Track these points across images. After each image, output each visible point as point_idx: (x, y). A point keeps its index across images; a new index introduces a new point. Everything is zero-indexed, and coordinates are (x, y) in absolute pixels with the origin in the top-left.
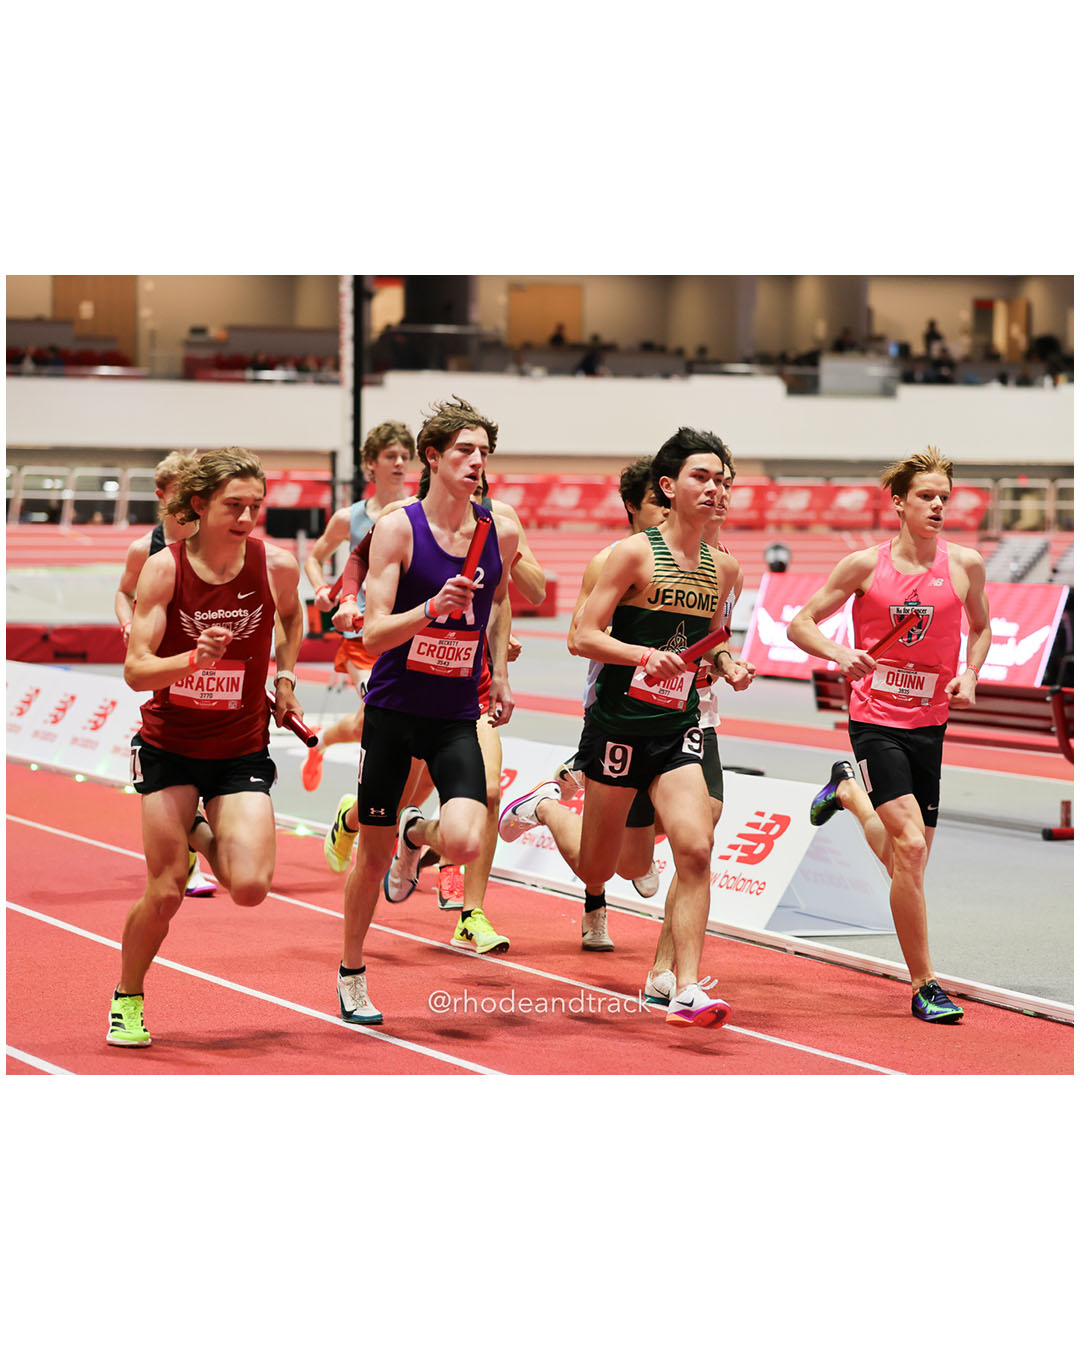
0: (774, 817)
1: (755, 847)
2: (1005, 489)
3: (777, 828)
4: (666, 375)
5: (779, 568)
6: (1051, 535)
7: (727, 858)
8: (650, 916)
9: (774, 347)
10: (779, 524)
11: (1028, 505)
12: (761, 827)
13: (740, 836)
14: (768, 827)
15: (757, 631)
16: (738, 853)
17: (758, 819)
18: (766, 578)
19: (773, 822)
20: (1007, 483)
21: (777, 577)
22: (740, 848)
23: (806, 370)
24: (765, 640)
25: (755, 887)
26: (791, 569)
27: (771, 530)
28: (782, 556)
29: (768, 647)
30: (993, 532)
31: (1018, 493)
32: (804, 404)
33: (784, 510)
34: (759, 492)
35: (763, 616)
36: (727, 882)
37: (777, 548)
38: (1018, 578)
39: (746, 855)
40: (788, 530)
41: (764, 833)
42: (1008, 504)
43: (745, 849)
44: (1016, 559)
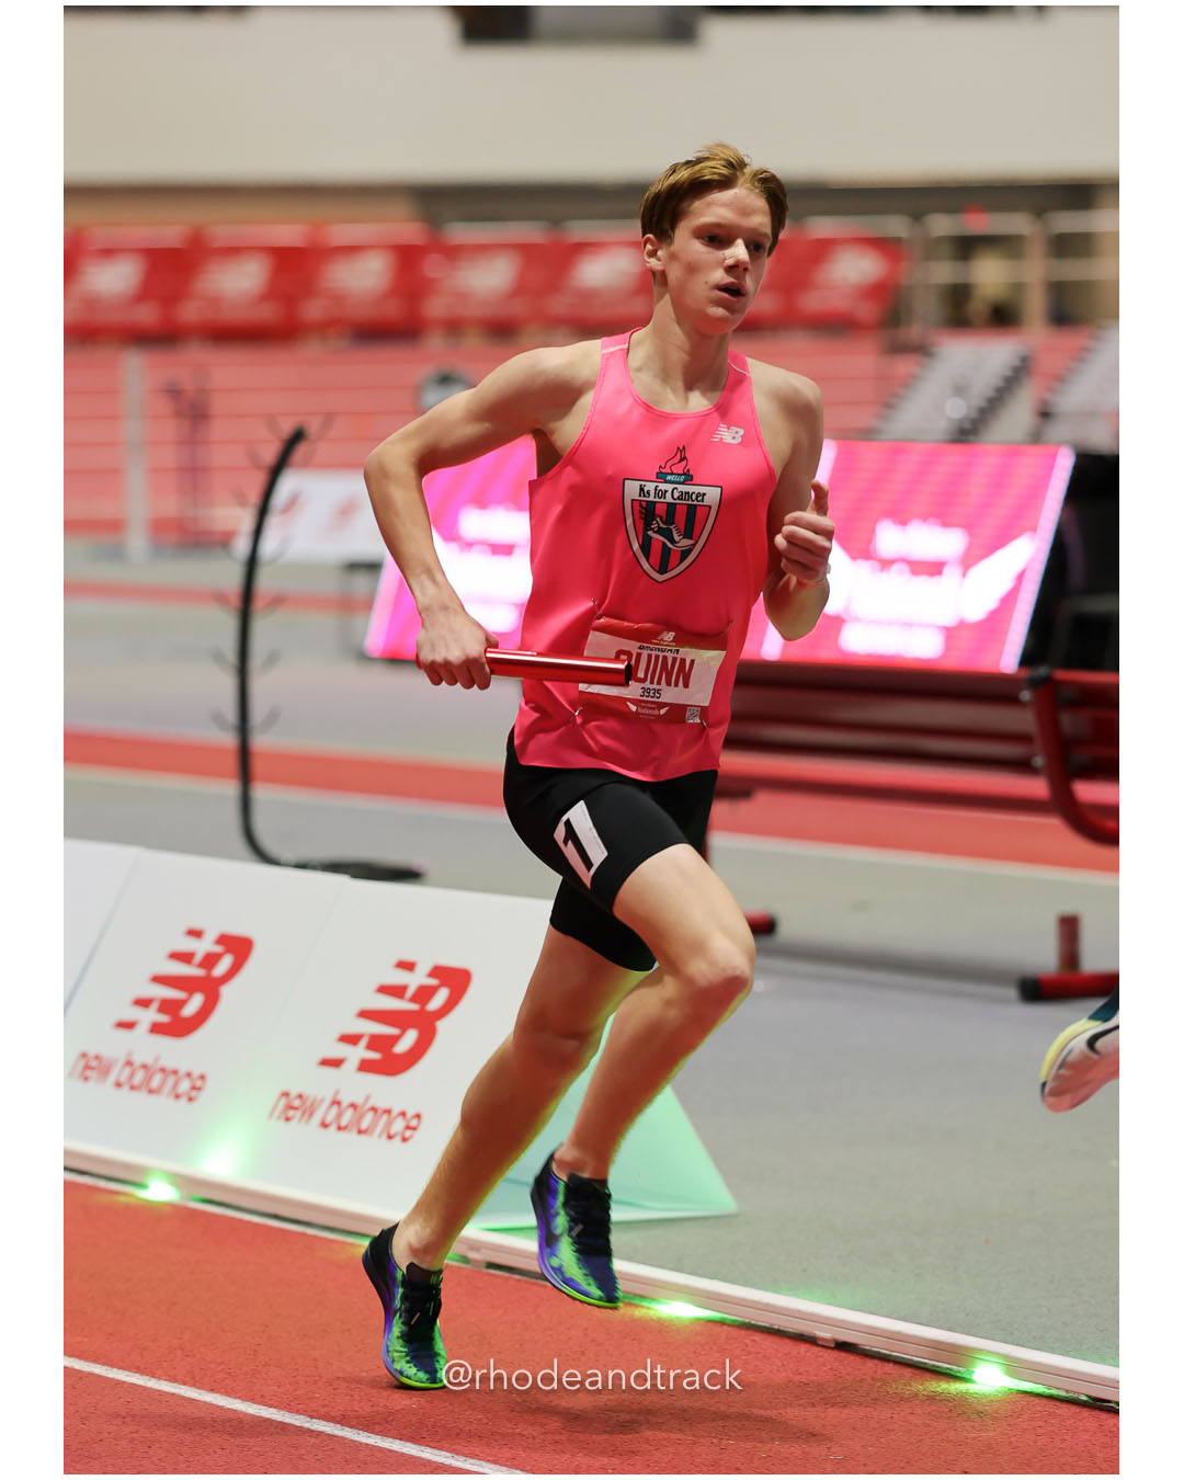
0: (437, 972)
1: (395, 1039)
2: (938, 240)
3: (441, 997)
6: (1035, 335)
7: (336, 1063)
10: (454, 327)
11: (990, 275)
12: (410, 992)
13: (365, 1014)
14: (424, 994)
16: (360, 1052)
17: (401, 977)
19: (434, 982)
20: (942, 225)
22: (364, 1042)
25: (399, 1125)
27: (435, 340)
30: (914, 332)
31: (966, 247)
32: (501, 66)
33: (461, 296)
36: (339, 1115)
37: (445, 379)
38: (966, 433)
39: (374, 1056)
41: (414, 1007)
42: (943, 272)
43: (376, 1042)
44: (959, 390)
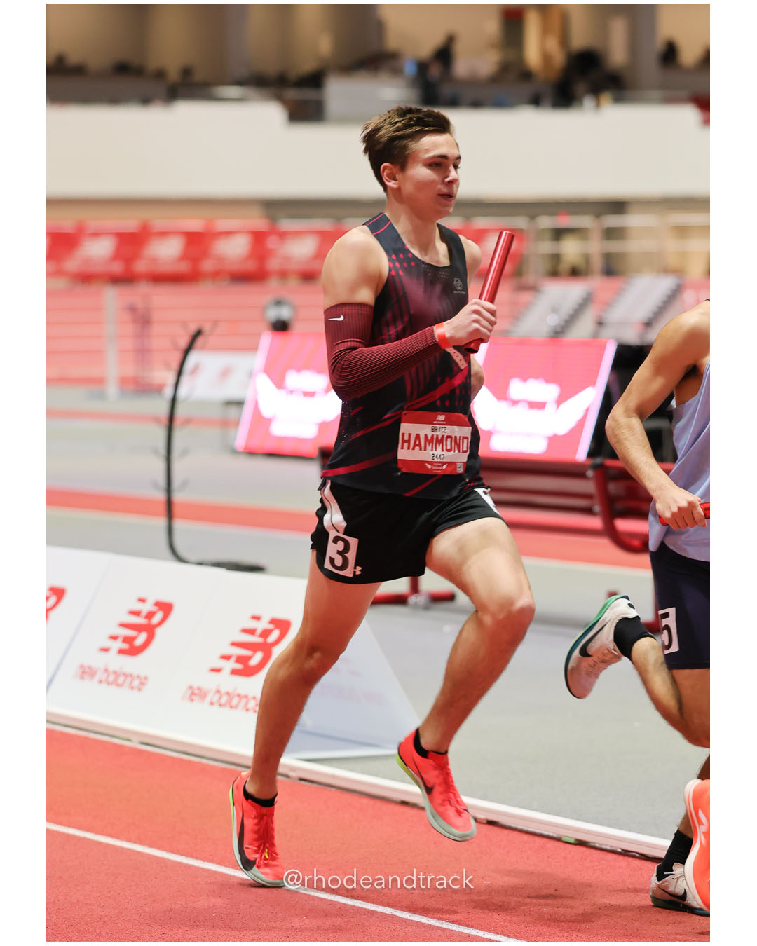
0: (273, 621)
2: (544, 230)
3: (275, 634)
4: (146, 100)
5: (281, 327)
6: (595, 283)
7: (218, 670)
8: (129, 740)
9: (271, 67)
10: (283, 274)
11: (571, 249)
12: (258, 632)
13: (235, 644)
14: (266, 633)
15: (256, 403)
16: (231, 664)
17: (254, 624)
18: (267, 339)
19: (271, 627)
20: (546, 222)
21: (281, 338)
22: (233, 659)
23: (308, 94)
24: (266, 412)
25: (252, 703)
26: (297, 328)
27: (273, 283)
28: (285, 313)
29: (269, 421)
30: (530, 278)
31: (558, 234)
32: (308, 133)
33: (287, 259)
34: (258, 238)
35: (264, 384)
36: (220, 699)
37: (279, 303)
38: (558, 333)
39: (239, 666)
40: (293, 282)
41: (261, 640)
42: (546, 247)
43: (240, 659)
44: (554, 310)
